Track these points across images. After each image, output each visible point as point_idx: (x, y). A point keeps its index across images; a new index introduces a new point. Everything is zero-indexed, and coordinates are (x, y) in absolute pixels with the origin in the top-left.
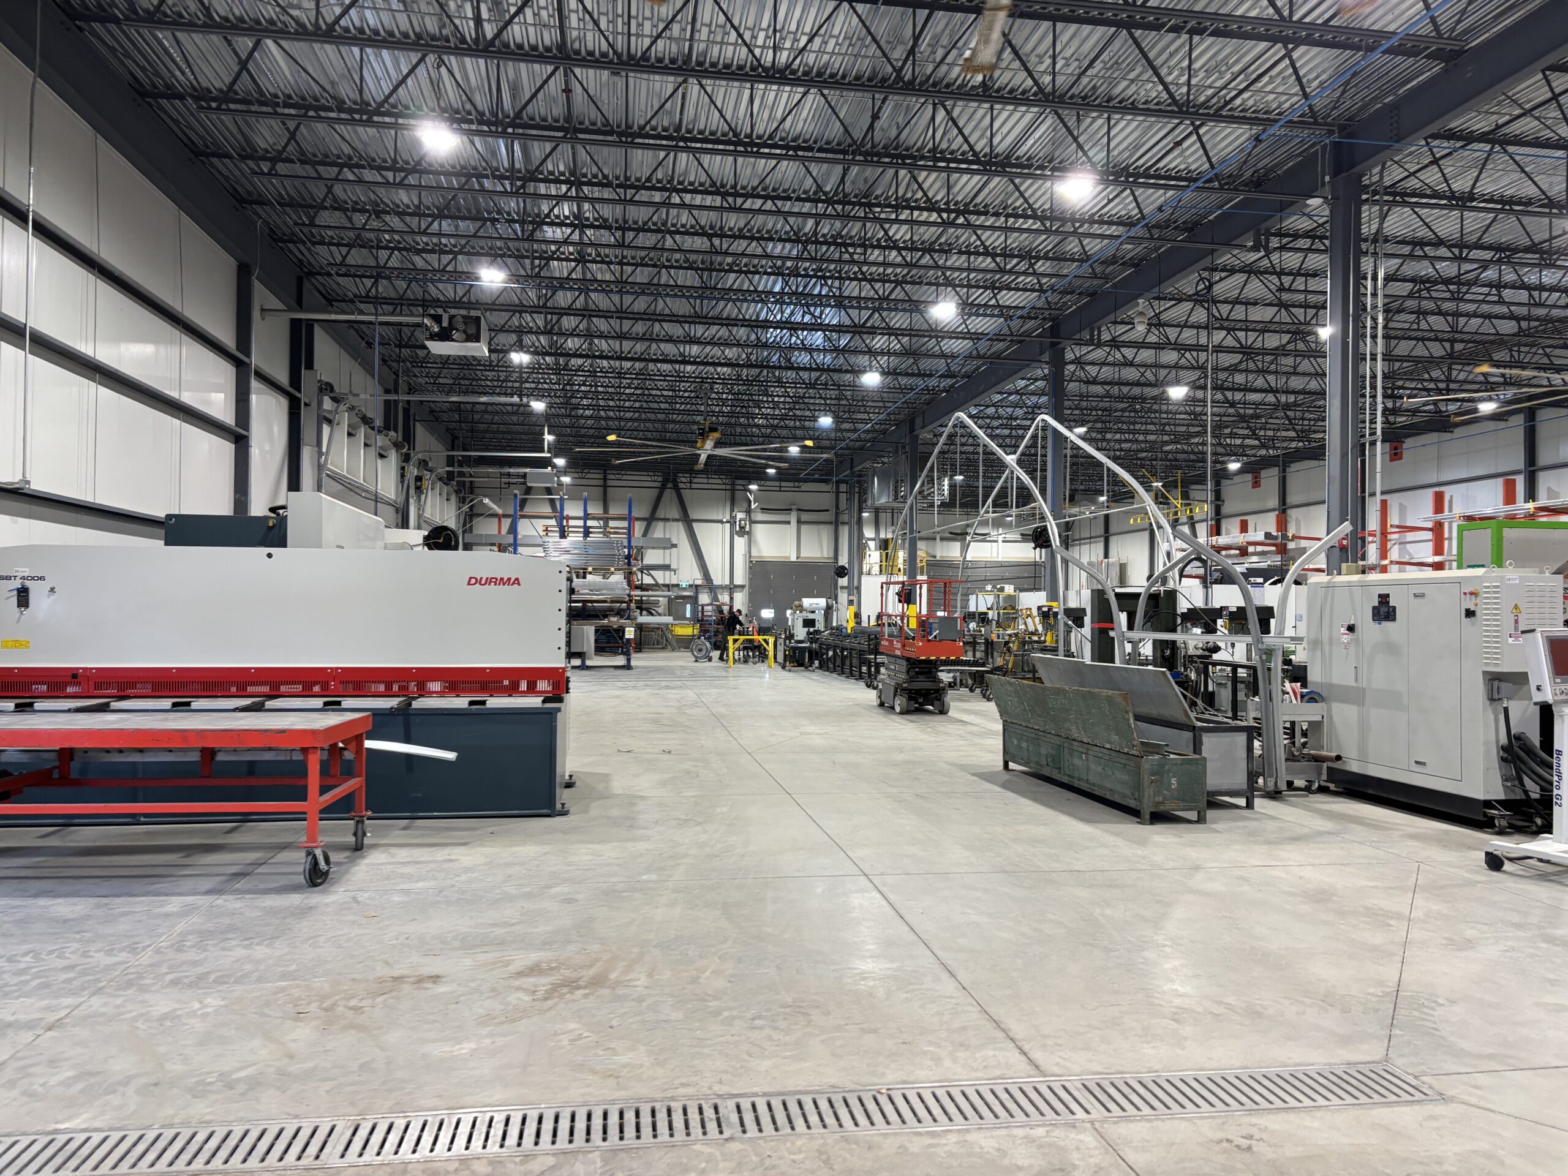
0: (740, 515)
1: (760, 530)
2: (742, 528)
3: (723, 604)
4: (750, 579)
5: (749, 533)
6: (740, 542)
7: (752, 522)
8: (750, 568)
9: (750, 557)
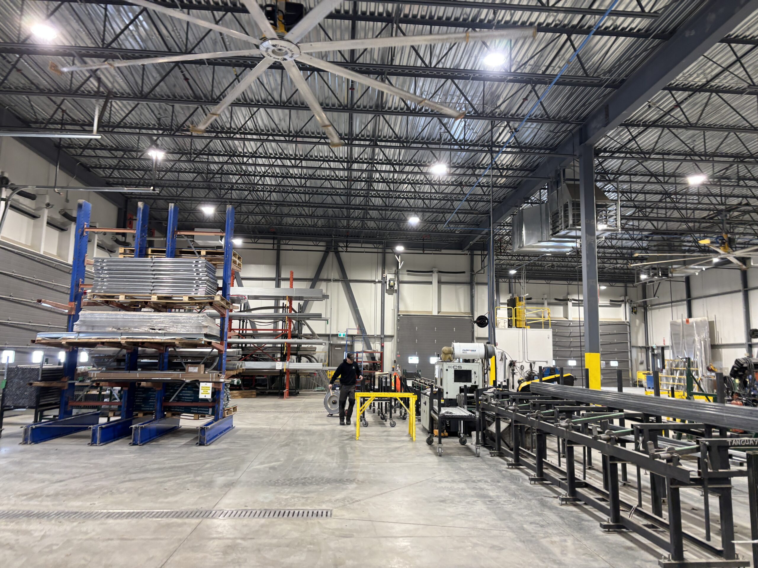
0: (390, 276)
1: (405, 289)
2: (391, 287)
3: (375, 352)
4: (398, 330)
5: (397, 292)
6: (390, 299)
7: (400, 282)
8: (398, 320)
9: (398, 311)
